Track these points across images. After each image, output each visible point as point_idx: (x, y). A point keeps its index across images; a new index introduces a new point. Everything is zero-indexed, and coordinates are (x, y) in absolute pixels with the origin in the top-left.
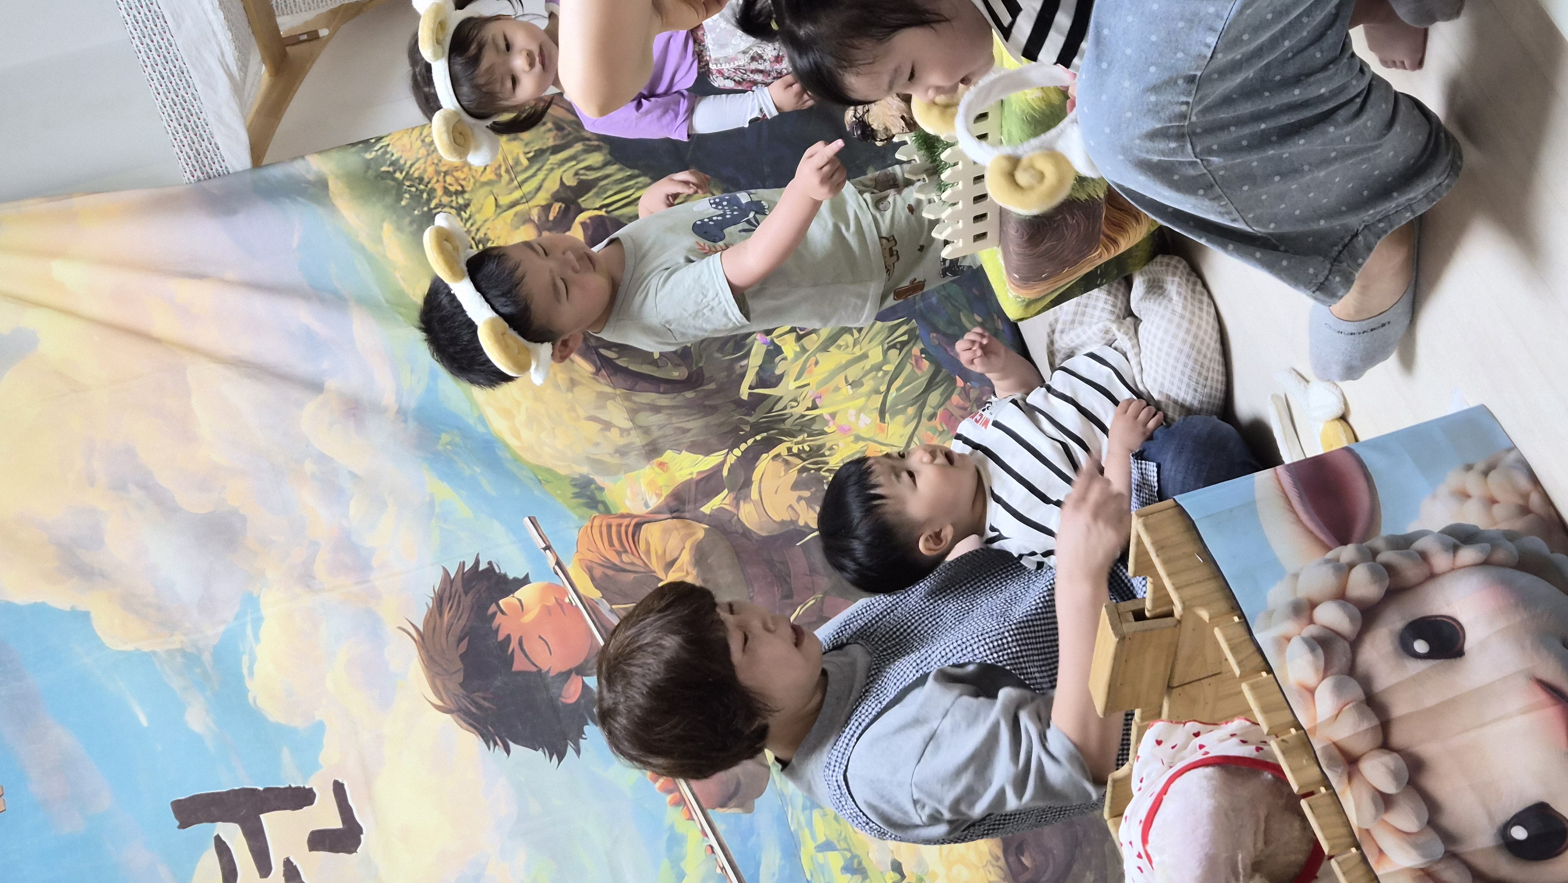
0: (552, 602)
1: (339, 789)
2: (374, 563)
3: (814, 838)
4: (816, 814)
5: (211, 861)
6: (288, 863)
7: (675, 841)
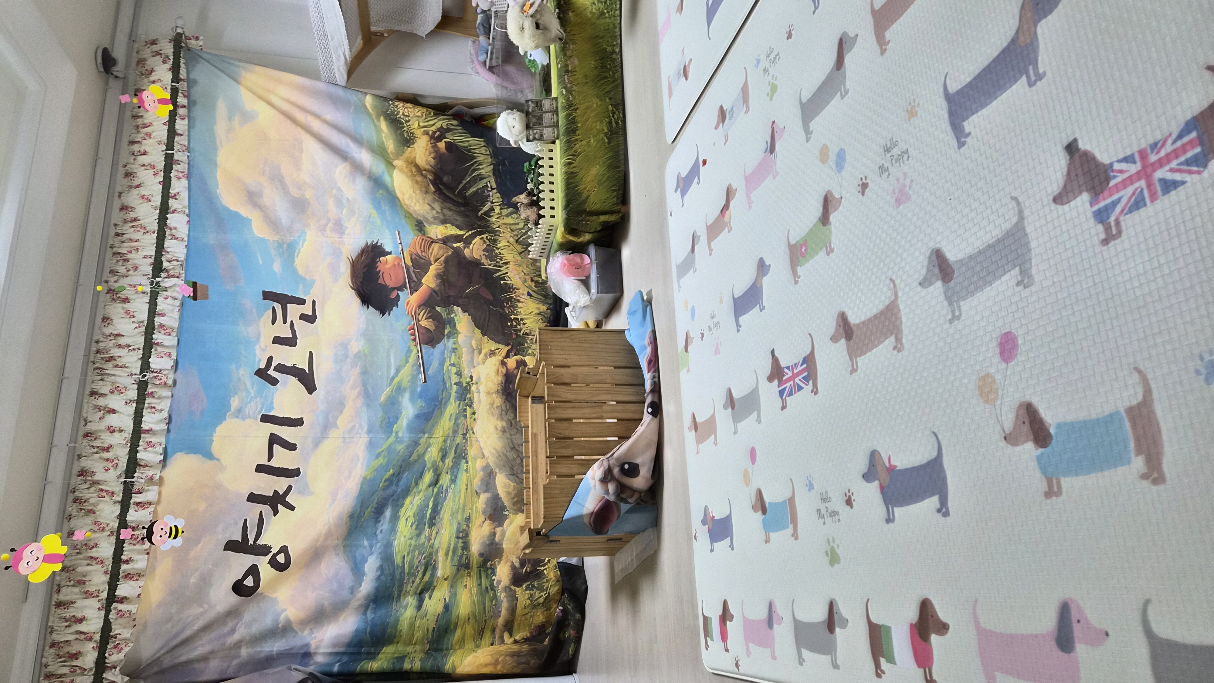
0: (396, 263)
1: (314, 302)
2: (346, 232)
3: (450, 362)
4: (453, 354)
5: (270, 311)
6: (292, 321)
7: (409, 351)
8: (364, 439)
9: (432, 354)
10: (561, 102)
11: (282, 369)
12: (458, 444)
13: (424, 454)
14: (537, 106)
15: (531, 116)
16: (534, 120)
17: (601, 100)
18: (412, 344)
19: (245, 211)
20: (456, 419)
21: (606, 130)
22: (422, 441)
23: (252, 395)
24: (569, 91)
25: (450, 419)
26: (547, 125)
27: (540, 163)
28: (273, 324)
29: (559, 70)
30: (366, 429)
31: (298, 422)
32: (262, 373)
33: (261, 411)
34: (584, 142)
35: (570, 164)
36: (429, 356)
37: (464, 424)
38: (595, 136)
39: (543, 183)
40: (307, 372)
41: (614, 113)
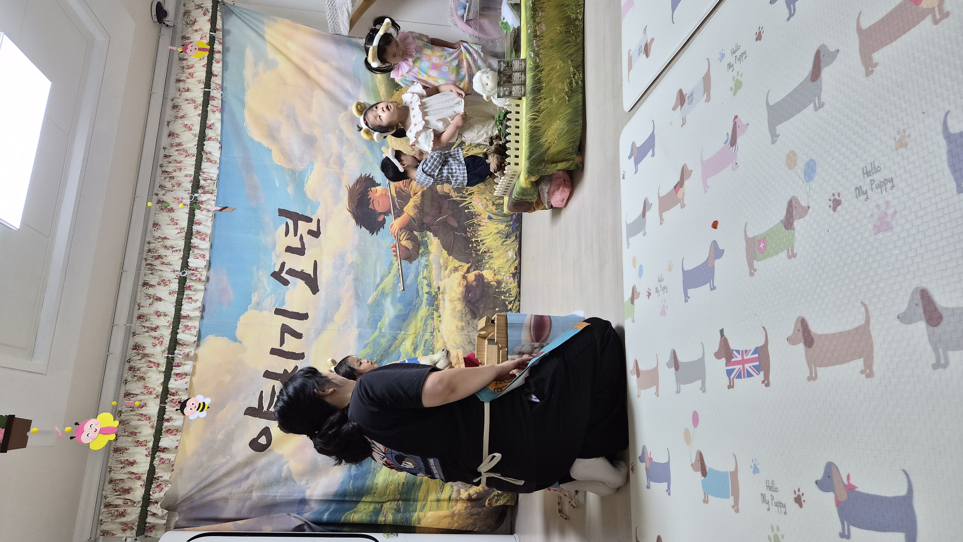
0: (384, 193)
1: (319, 221)
2: (345, 165)
3: (423, 275)
4: (425, 269)
5: (284, 227)
6: (301, 235)
7: (392, 264)
8: (355, 332)
9: (409, 268)
10: (529, 64)
11: (291, 272)
12: (426, 340)
13: (400, 345)
14: (508, 66)
15: (502, 75)
16: (505, 79)
17: (564, 62)
18: (394, 259)
19: (265, 143)
20: (426, 321)
21: (567, 90)
22: (400, 337)
23: (268, 292)
24: (537, 54)
25: (421, 320)
26: (516, 83)
27: (508, 116)
28: (286, 236)
29: (528, 35)
30: (356, 324)
31: (303, 317)
32: (276, 275)
33: (275, 305)
34: (547, 101)
35: (535, 119)
36: (407, 270)
37: (431, 325)
38: (557, 95)
39: (509, 134)
40: (312, 277)
41: (575, 74)
